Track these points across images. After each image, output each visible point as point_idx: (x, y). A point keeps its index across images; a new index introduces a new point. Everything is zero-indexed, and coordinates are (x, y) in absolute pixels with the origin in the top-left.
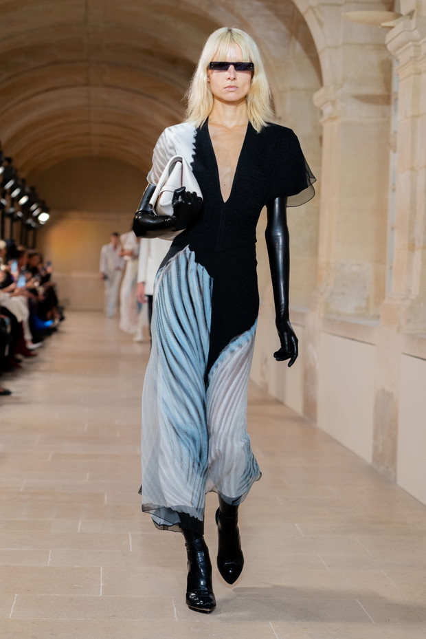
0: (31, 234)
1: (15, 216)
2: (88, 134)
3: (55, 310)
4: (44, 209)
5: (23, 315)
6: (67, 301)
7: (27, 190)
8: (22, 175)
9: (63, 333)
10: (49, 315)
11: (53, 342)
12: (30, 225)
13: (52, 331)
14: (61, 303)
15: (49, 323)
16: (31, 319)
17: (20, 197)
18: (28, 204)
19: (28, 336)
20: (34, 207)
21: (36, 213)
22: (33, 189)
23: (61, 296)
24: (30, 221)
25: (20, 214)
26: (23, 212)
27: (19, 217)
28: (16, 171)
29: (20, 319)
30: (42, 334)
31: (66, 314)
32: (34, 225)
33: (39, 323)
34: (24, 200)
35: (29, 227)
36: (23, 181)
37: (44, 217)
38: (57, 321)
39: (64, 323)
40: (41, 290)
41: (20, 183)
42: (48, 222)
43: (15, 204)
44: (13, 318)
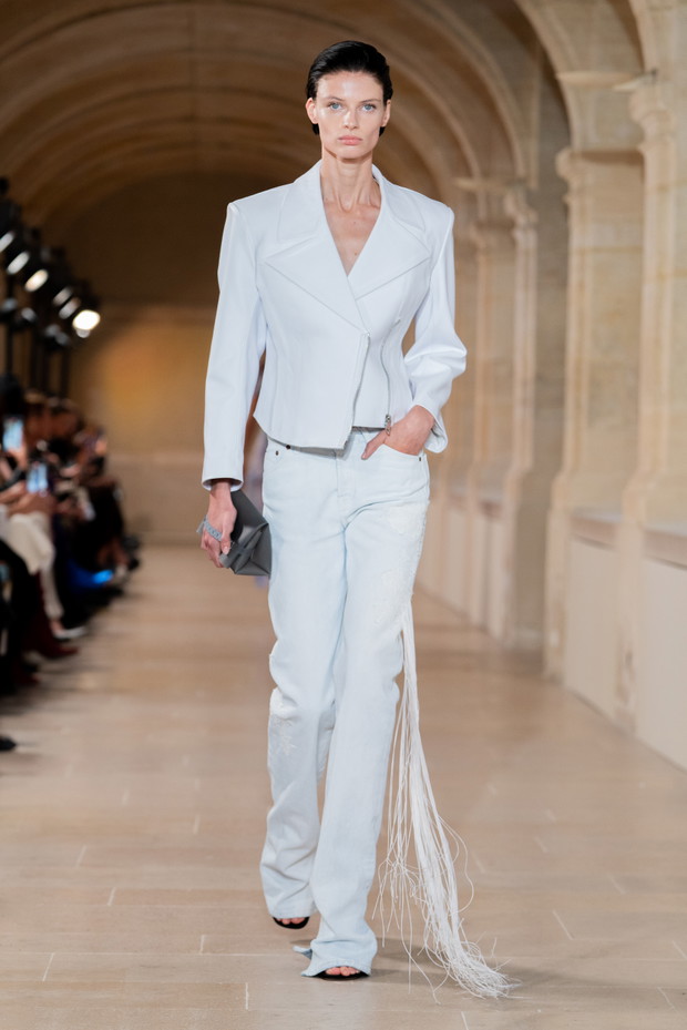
0: (56, 361)
1: (17, 319)
2: (190, 118)
3: (116, 545)
4: (87, 303)
5: (41, 556)
6: (145, 522)
7: (45, 255)
8: (33, 220)
9: (137, 597)
10: (102, 556)
11: (113, 622)
12: (53, 340)
13: (112, 593)
14: (131, 527)
15: (103, 577)
16: (59, 565)
17: (28, 272)
18: (49, 289)
19: (53, 609)
20: (62, 296)
21: (67, 310)
22: (58, 253)
23: (130, 510)
24: (52, 330)
25: (28, 314)
26: (35, 309)
27: (25, 321)
28: (19, 209)
29: (33, 567)
30: (87, 603)
32: (62, 339)
33: (81, 577)
34: (37, 280)
35: (51, 344)
36: (36, 233)
37: (86, 321)
38: (121, 571)
39: (139, 575)
41: (27, 237)
42: (95, 332)
43: (17, 289)
44: (16, 563)
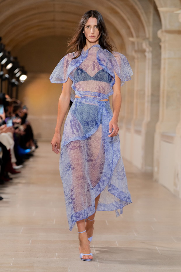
0: (14, 89)
1: (4, 77)
2: (53, 20)
3: (31, 142)
4: (24, 73)
5: (10, 145)
6: (39, 135)
7: (12, 59)
8: (8, 49)
9: (37, 157)
10: (27, 145)
11: (31, 163)
12: (14, 83)
13: (30, 155)
14: (35, 138)
15: (28, 151)
17: (7, 64)
18: (13, 69)
19: (14, 160)
20: (16, 71)
21: (18, 75)
22: (15, 58)
23: (35, 132)
24: (14, 80)
25: (7, 76)
26: (9, 74)
27: (6, 78)
28: (5, 46)
29: (8, 148)
30: (23, 158)
31: (39, 144)
32: (16, 83)
33: (22, 151)
34: (9, 66)
35: (13, 84)
36: (9, 53)
37: (23, 78)
39: (37, 150)
40: (22, 128)
41: (7, 54)
42: (26, 81)
43: (4, 69)
44: (4, 147)
